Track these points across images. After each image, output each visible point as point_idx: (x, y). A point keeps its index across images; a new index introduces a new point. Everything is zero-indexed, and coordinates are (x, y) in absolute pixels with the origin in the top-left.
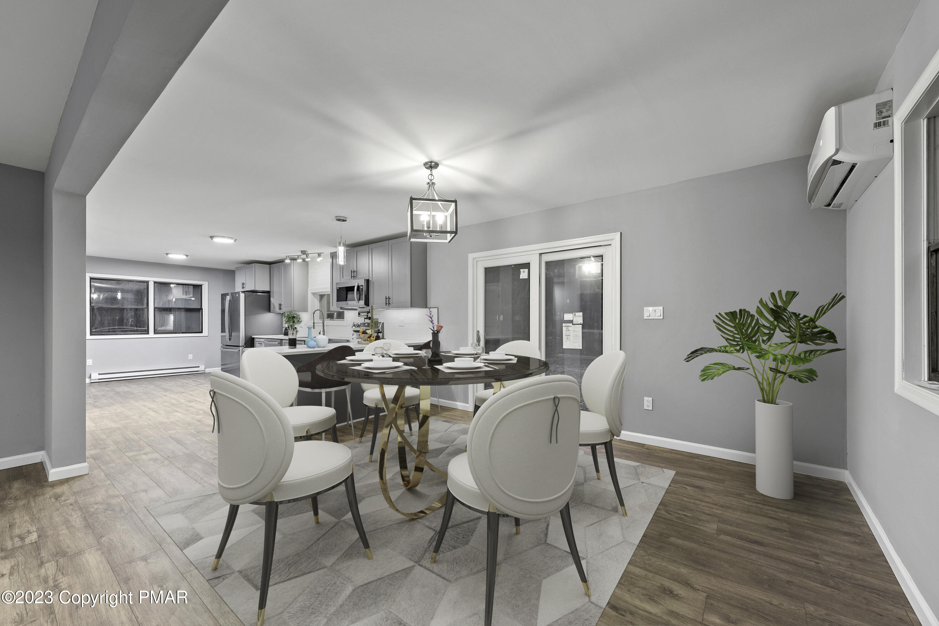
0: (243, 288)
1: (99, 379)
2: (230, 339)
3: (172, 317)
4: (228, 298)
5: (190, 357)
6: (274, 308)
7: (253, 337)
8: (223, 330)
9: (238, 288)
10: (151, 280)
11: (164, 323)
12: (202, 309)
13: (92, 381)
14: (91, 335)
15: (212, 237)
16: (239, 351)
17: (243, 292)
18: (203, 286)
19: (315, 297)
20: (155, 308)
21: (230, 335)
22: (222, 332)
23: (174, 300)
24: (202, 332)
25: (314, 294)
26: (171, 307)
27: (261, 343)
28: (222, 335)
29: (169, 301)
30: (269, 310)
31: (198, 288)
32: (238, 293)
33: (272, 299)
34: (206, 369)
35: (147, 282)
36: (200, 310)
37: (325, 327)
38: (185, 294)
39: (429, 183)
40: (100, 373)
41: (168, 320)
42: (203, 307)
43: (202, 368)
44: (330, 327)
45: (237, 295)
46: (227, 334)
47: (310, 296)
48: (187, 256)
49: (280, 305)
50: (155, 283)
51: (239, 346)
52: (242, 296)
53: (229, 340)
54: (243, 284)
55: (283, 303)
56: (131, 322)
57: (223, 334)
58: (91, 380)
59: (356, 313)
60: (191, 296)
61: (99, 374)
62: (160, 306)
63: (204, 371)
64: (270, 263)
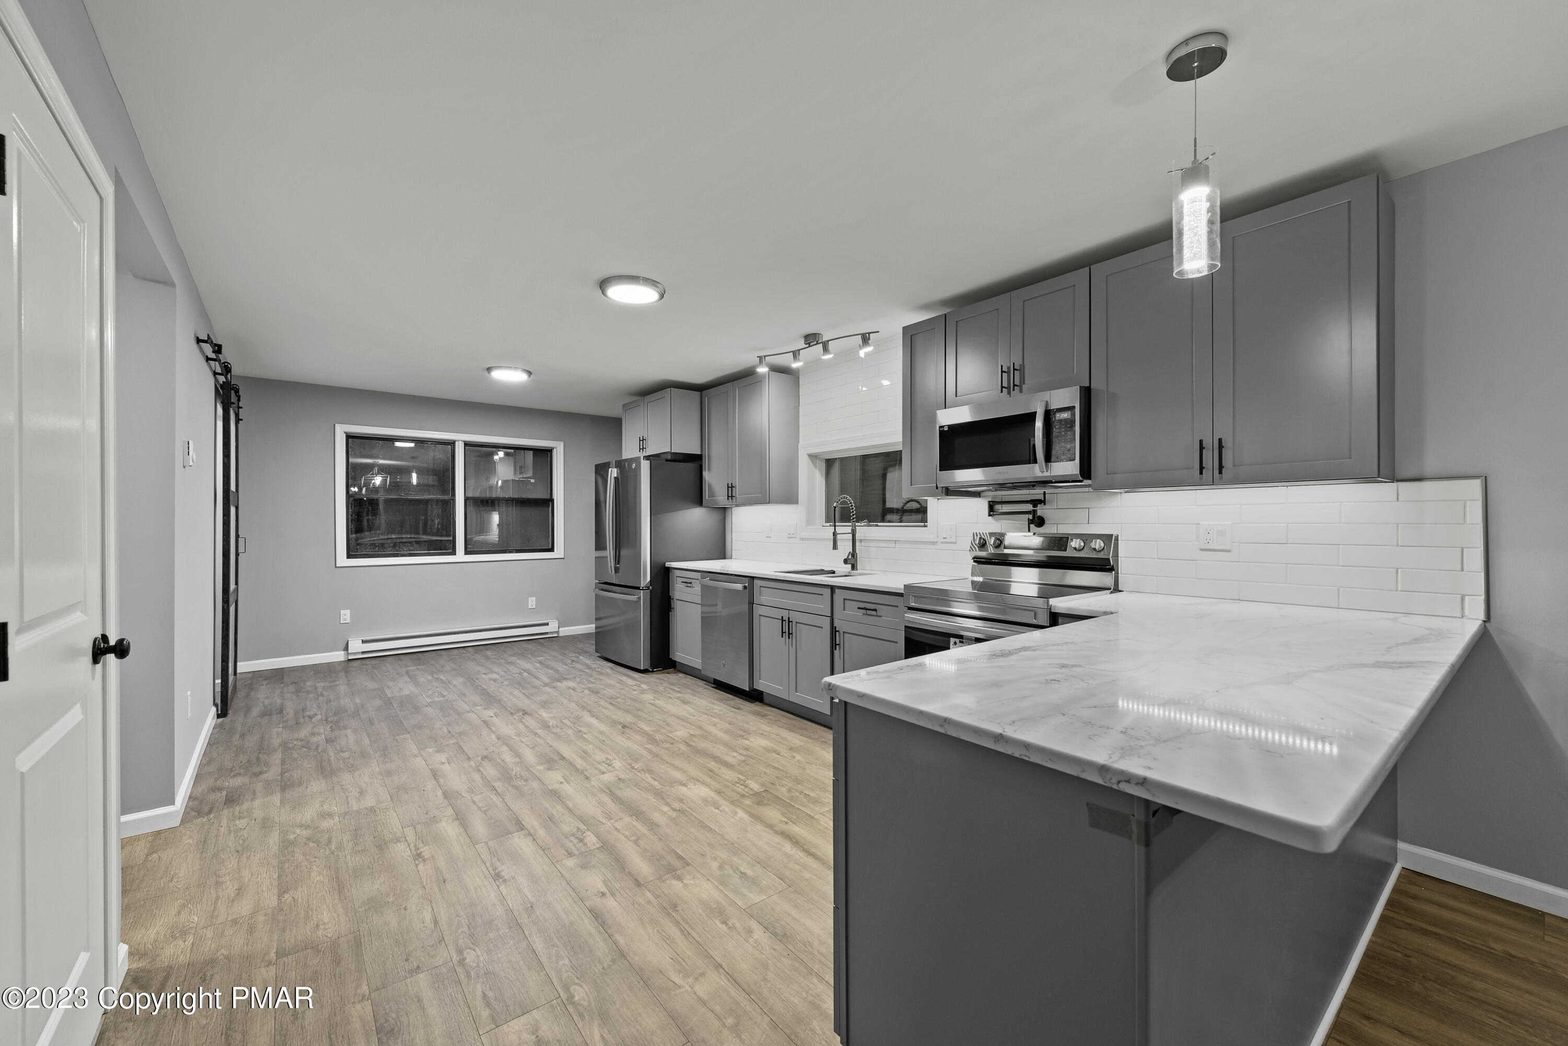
0: (642, 449)
1: (363, 653)
2: (617, 570)
3: (495, 518)
4: (613, 472)
5: (532, 602)
6: (712, 494)
7: (668, 564)
8: (600, 545)
9: (630, 451)
10: (460, 438)
11: (483, 528)
12: (552, 501)
13: (350, 657)
14: (349, 556)
15: (604, 284)
16: (639, 598)
17: (647, 458)
18: (554, 451)
19: (816, 467)
20: (467, 499)
21: (618, 559)
22: (596, 550)
23: (500, 483)
24: (552, 550)
25: (813, 457)
26: (494, 496)
27: (689, 581)
28: (597, 555)
29: (491, 487)
30: (699, 501)
31: (544, 455)
32: (637, 460)
33: (706, 474)
34: (561, 629)
35: (452, 443)
36: (548, 502)
37: (857, 544)
38: (518, 472)
40: (364, 639)
41: (489, 521)
42: (555, 497)
43: (553, 627)
44: (872, 544)
45: (634, 466)
46: (610, 552)
47: (804, 463)
48: (529, 373)
49: (731, 487)
50: (467, 444)
51: (638, 588)
52: (645, 466)
53: (615, 573)
54: (642, 440)
55: (737, 483)
56: (438, 525)
57: (601, 553)
58: (348, 654)
59: (981, 505)
60: (530, 474)
61: (363, 642)
62: (477, 495)
63: (557, 632)
64: (700, 389)
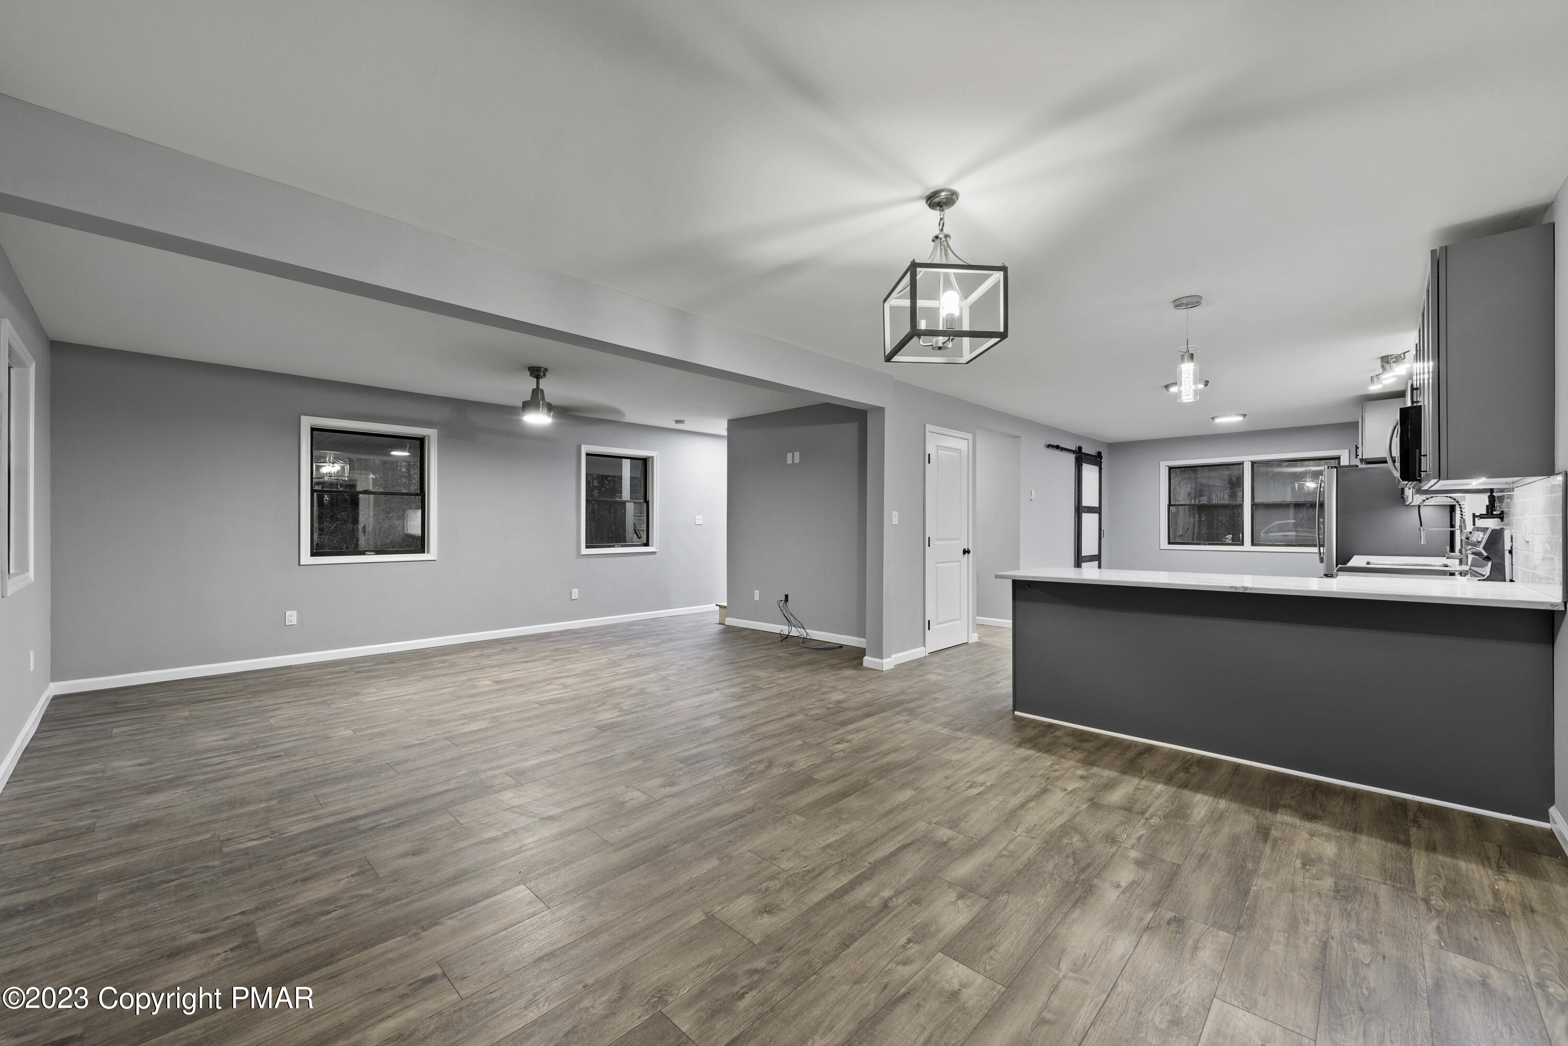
10: (1247, 459)
14: (1169, 543)
15: (1167, 387)
18: (1341, 458)
20: (1254, 505)
35: (1242, 464)
39: (937, 237)
48: (1245, 416)
50: (1254, 463)
